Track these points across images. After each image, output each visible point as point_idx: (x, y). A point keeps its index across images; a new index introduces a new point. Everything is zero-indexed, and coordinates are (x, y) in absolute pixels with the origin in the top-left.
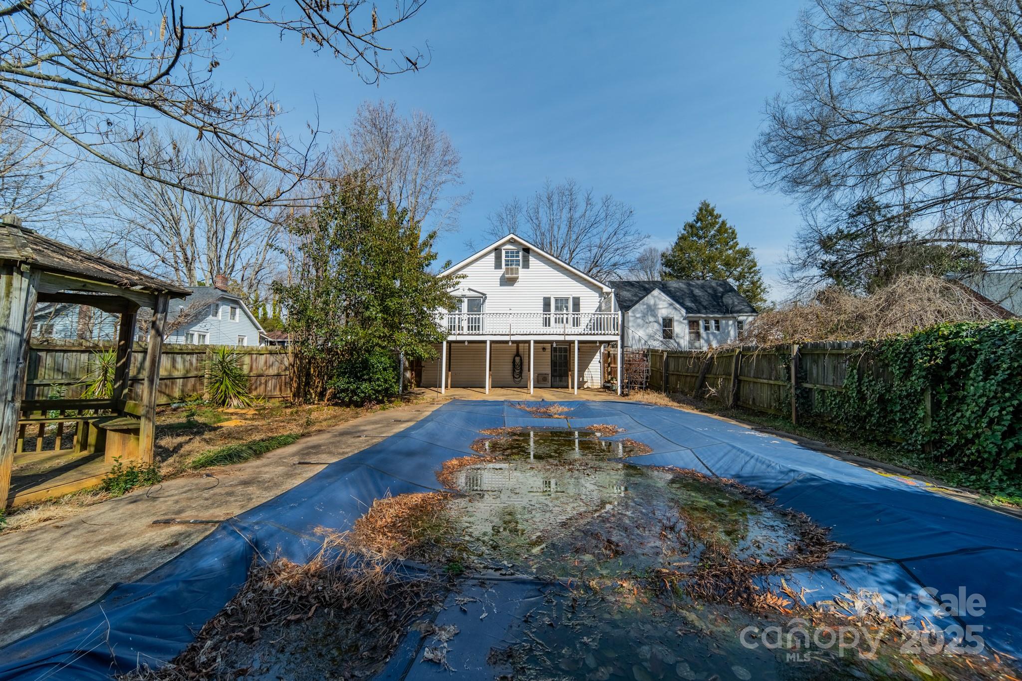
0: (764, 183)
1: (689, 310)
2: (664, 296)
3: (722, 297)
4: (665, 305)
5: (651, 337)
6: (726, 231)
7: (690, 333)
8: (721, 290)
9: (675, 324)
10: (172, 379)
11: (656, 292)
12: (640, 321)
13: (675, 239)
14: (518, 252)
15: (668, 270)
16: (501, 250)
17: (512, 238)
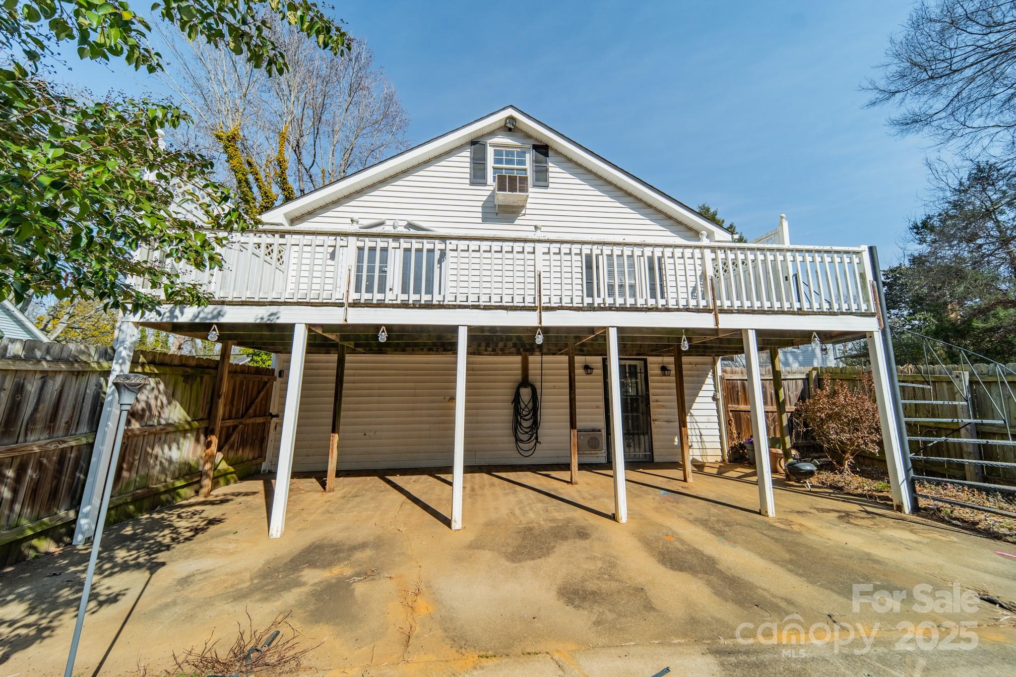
14: (523, 153)
16: (484, 145)
17: (511, 118)
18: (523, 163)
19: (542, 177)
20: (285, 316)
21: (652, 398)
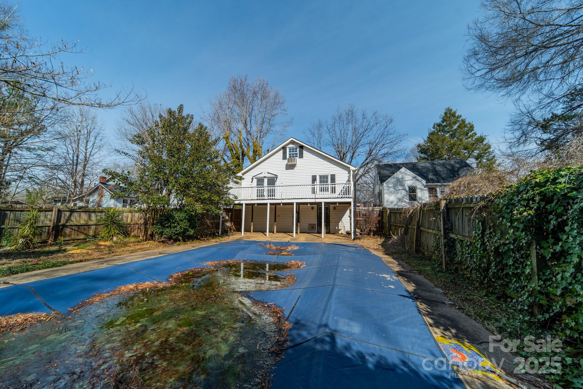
0: (474, 85)
1: (428, 180)
2: (409, 172)
3: (458, 171)
4: (410, 178)
5: (400, 200)
6: (465, 126)
7: (430, 196)
8: (458, 166)
9: (418, 191)
10: (89, 226)
11: (403, 170)
12: (392, 189)
13: (427, 135)
14: (296, 149)
15: (423, 155)
16: (286, 148)
17: (292, 140)
18: (296, 151)
19: (301, 156)
20: (242, 202)
21: (330, 216)
